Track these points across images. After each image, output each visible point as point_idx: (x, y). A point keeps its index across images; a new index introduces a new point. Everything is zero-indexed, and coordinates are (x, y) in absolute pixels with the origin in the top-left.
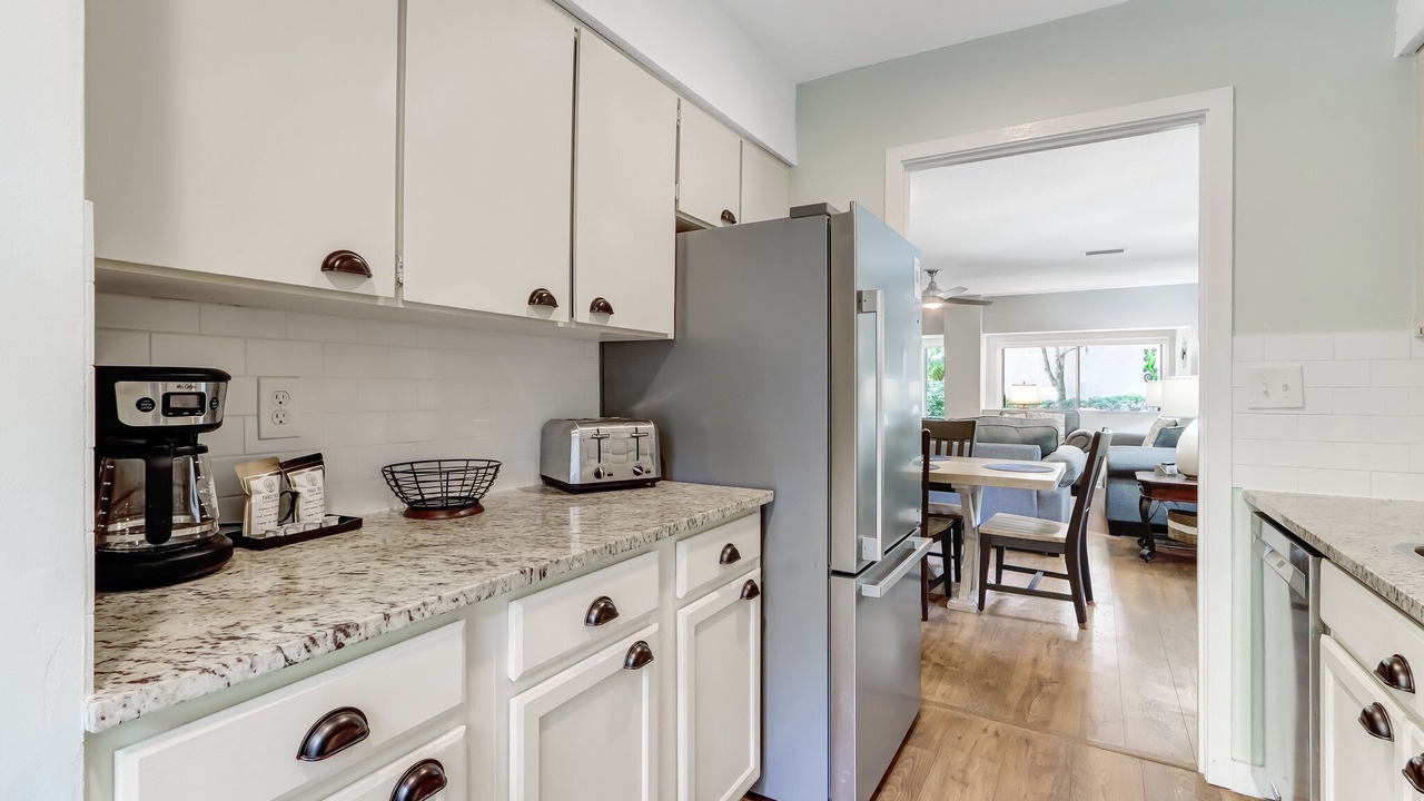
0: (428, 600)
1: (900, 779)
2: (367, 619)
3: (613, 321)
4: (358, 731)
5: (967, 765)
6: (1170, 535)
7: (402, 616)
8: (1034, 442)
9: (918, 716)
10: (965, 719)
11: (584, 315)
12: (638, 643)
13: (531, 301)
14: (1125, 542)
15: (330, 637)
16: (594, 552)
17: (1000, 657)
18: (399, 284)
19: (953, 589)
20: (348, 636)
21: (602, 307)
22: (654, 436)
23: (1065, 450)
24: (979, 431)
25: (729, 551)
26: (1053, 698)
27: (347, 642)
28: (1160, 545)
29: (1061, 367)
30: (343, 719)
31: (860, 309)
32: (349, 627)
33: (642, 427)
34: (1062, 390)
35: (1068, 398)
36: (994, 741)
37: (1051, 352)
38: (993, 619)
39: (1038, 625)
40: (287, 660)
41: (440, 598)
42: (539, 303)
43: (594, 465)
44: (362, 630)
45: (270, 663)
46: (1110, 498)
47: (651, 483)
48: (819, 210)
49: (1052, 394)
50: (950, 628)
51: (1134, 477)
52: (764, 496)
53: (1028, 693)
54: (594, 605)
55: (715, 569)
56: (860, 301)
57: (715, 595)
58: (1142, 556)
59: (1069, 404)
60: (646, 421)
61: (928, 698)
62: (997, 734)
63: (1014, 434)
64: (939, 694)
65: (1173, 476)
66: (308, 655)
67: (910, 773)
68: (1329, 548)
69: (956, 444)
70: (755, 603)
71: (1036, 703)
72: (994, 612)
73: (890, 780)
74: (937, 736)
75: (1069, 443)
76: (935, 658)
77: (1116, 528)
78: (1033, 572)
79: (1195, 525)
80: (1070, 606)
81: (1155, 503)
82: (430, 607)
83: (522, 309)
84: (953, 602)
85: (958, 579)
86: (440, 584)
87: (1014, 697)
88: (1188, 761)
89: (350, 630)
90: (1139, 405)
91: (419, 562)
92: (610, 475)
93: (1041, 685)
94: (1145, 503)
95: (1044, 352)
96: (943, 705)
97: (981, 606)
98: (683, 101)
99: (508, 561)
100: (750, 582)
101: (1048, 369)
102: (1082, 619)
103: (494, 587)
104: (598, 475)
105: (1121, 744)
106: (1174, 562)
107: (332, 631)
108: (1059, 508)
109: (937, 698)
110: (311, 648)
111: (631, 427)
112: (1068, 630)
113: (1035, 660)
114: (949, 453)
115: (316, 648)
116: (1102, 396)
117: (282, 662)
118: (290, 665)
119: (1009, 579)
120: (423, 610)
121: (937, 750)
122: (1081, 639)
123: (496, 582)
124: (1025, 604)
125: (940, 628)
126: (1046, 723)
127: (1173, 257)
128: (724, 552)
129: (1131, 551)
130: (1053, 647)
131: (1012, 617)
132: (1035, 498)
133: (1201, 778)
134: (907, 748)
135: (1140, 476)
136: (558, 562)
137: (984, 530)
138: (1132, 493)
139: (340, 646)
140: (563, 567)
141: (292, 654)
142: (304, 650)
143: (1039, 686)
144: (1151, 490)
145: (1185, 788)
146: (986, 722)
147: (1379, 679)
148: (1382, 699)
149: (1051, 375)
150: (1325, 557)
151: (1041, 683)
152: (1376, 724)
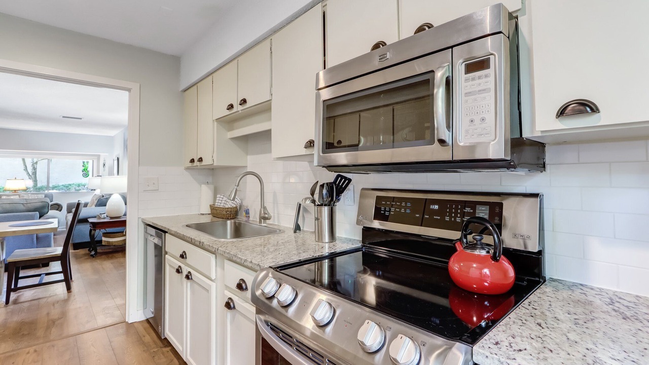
6: (103, 244)
8: (35, 210)
10: (14, 354)
14: (81, 252)
17: (27, 320)
23: (54, 213)
26: (62, 325)
28: (99, 250)
29: (35, 169)
35: (39, 185)
36: (34, 354)
37: (29, 162)
38: (16, 306)
39: (45, 300)
49: (30, 183)
51: (88, 221)
53: (48, 328)
58: (92, 256)
59: (41, 188)
62: (35, 351)
63: (22, 207)
65: (104, 218)
68: (168, 229)
71: (53, 330)
72: (16, 302)
78: (39, 275)
80: (62, 285)
81: (97, 231)
87: (40, 333)
88: (122, 320)
90: (80, 188)
94: (93, 232)
95: (24, 160)
97: (7, 302)
101: (26, 169)
102: (69, 288)
105: (96, 326)
106: (105, 255)
112: (62, 296)
113: (48, 314)
116: (61, 184)
119: (24, 283)
122: (70, 297)
124: (35, 293)
126: (61, 335)
129: (85, 255)
130: (56, 305)
131: (29, 301)
132: (35, 239)
133: (127, 323)
135: (91, 220)
137: (8, 260)
138: (86, 228)
143: (52, 323)
144: (95, 226)
145: (121, 329)
146: (27, 350)
147: (181, 259)
148: (180, 264)
149: (28, 173)
150: (167, 232)
151: (54, 322)
152: (179, 271)
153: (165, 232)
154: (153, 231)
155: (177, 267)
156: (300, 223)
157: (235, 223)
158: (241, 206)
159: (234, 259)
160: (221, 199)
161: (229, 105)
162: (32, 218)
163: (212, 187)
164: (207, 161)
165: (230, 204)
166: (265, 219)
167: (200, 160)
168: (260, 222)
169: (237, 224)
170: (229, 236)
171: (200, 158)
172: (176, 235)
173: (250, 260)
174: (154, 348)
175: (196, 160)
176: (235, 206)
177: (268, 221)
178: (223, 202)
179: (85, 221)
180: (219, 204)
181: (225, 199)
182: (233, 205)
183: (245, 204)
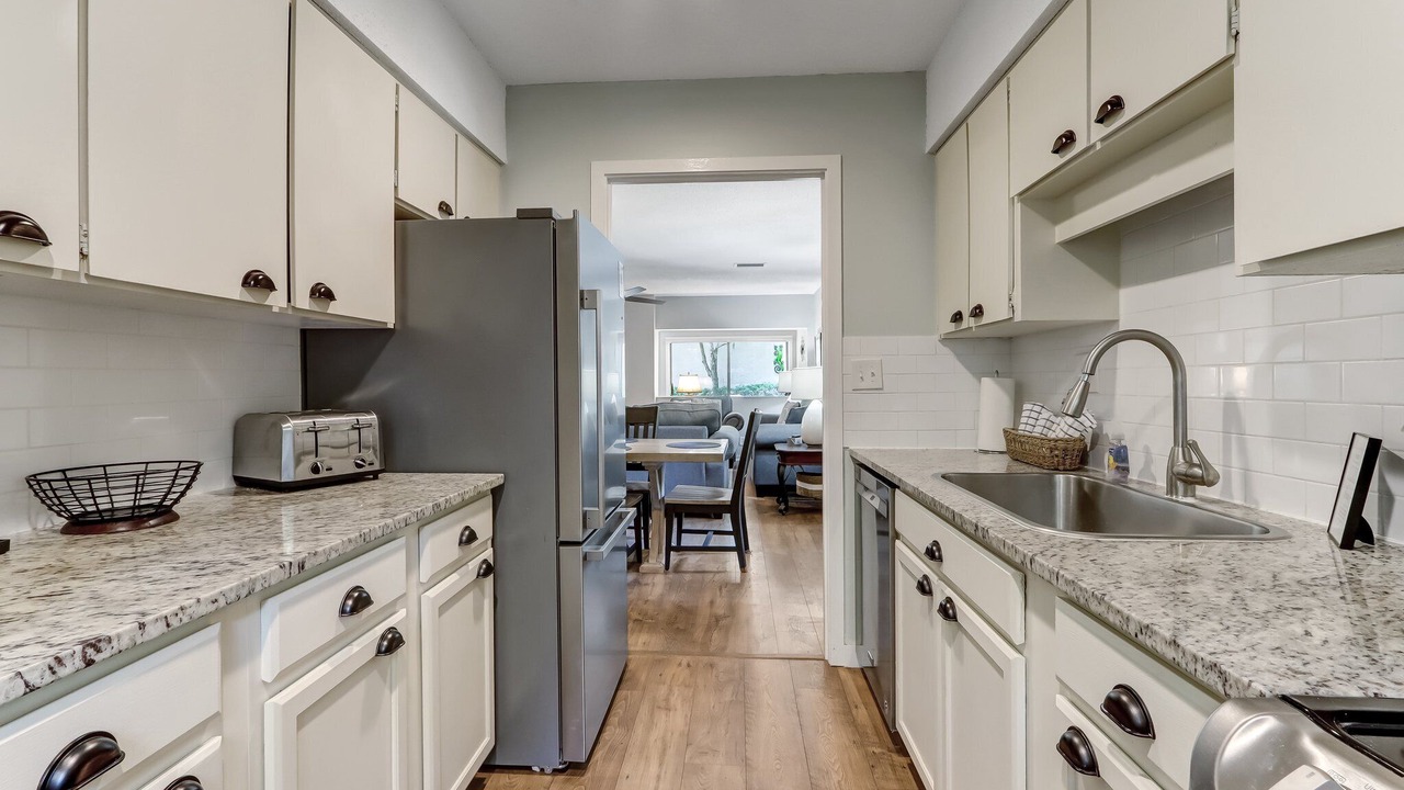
0: (186, 603)
1: (617, 719)
2: (120, 630)
3: (334, 308)
4: (113, 754)
5: (669, 695)
6: (798, 492)
7: (159, 623)
8: (702, 423)
9: (626, 666)
10: (663, 659)
11: (303, 300)
12: (389, 629)
13: (245, 283)
14: (768, 501)
15: (79, 655)
16: (350, 540)
17: (685, 605)
18: (84, 256)
19: (643, 556)
20: (99, 651)
21: (322, 293)
22: (377, 428)
23: (725, 429)
24: (660, 416)
25: (467, 533)
26: (727, 629)
27: (98, 658)
28: (792, 503)
29: (715, 360)
30: (90, 746)
31: (582, 306)
32: (100, 641)
33: (365, 418)
34: (716, 380)
35: (720, 386)
36: (687, 671)
37: (707, 347)
38: (677, 576)
39: (711, 576)
40: (27, 686)
41: (198, 601)
42: (255, 285)
43: (310, 460)
44: (114, 643)
45: (7, 692)
46: (757, 467)
47: (375, 475)
48: (546, 214)
49: (708, 383)
50: (644, 589)
51: (774, 449)
52: (495, 479)
53: (709, 629)
54: (348, 596)
55: (454, 552)
56: (582, 299)
57: (455, 577)
58: (780, 511)
59: (720, 392)
60: (368, 412)
61: (632, 648)
62: (689, 665)
63: (687, 417)
64: (639, 642)
65: (799, 445)
66: (53, 678)
67: (624, 713)
68: (900, 480)
69: (641, 427)
70: (489, 581)
71: (715, 635)
72: (677, 570)
73: (608, 722)
74: (643, 678)
75: (725, 424)
76: (634, 615)
77: (761, 491)
78: (705, 532)
79: (821, 483)
80: (734, 555)
81: (788, 468)
82: (189, 611)
83: (236, 292)
84: (644, 566)
85: (647, 546)
86: (188, 589)
87: (699, 634)
88: (817, 654)
89: (101, 645)
90: (772, 392)
91: (138, 573)
92: (329, 469)
93: (717, 621)
94: (782, 468)
95: (702, 346)
96: (645, 652)
97: (667, 566)
98: (402, 88)
99: (257, 559)
100: (485, 561)
101: (705, 362)
102: (743, 565)
103: (254, 584)
104: (315, 469)
105: (776, 652)
107: (81, 647)
108: (721, 477)
109: (639, 648)
110: (56, 669)
111: (351, 419)
112: (733, 575)
113: (712, 603)
114: (636, 436)
115: (62, 668)
116: (746, 384)
117: (22, 689)
118: (31, 691)
119: (687, 540)
120: (180, 615)
121: (644, 689)
122: (743, 580)
123: (255, 579)
124: (701, 560)
125: (636, 590)
126: (724, 649)
127: (801, 273)
128: (462, 535)
129: (772, 507)
130: (724, 590)
131: (691, 572)
132: (704, 469)
133: (827, 663)
134: (619, 693)
135: (779, 447)
136: (315, 554)
137: (669, 500)
138: (772, 460)
139: (89, 663)
140: (321, 559)
141: (34, 679)
142: (48, 672)
143: (716, 622)
144: (786, 457)
145: (816, 674)
146: (680, 658)
147: (926, 559)
148: (927, 571)
149: (707, 367)
150: (899, 487)
151: (717, 619)
152: (924, 588)
153: (894, 486)
154: (871, 481)
155: (919, 577)
156: (1370, 514)
157: (1080, 483)
158: (1096, 438)
159: (1094, 606)
160: (1034, 415)
161: (1060, 138)
162: (698, 435)
163: (1009, 382)
164: (996, 312)
165: (1063, 429)
166: (1190, 481)
167: (978, 312)
168: (1172, 489)
169: (1086, 488)
170: (1060, 520)
171: (976, 308)
172: (917, 497)
173: (1168, 635)
174: (874, 744)
175: (966, 315)
176: (1077, 435)
177: (1200, 490)
178: (1042, 422)
179: (768, 447)
180: (1029, 428)
181: (1045, 414)
182: (1071, 431)
183: (1111, 430)
